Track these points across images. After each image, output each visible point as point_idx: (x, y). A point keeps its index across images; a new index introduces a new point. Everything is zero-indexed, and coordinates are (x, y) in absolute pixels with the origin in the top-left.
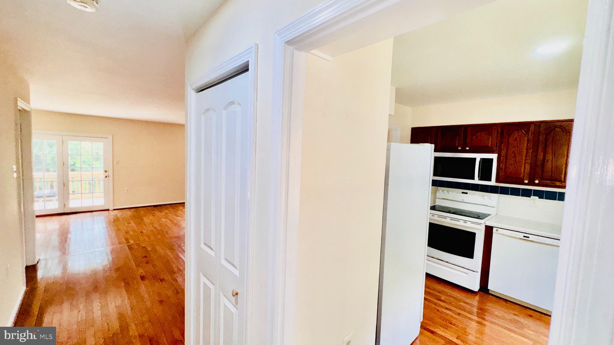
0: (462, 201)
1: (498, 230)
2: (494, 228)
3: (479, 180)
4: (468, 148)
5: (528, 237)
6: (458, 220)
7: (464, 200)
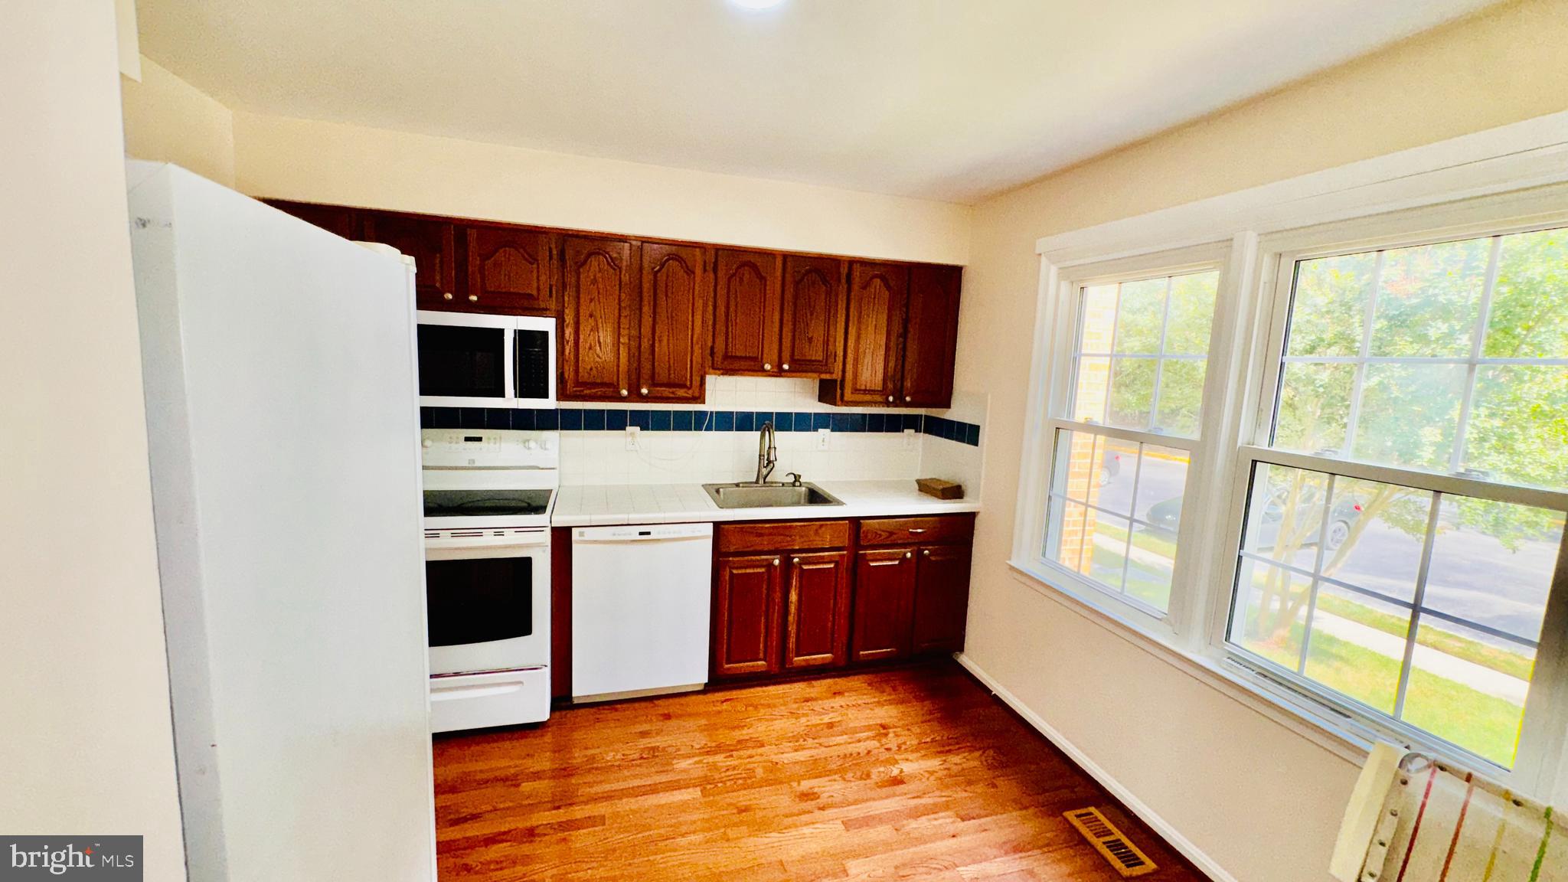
0: (467, 465)
1: (583, 532)
2: (573, 529)
3: (516, 397)
4: (474, 298)
5: (649, 533)
6: (477, 532)
7: (474, 461)
